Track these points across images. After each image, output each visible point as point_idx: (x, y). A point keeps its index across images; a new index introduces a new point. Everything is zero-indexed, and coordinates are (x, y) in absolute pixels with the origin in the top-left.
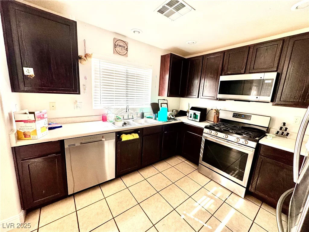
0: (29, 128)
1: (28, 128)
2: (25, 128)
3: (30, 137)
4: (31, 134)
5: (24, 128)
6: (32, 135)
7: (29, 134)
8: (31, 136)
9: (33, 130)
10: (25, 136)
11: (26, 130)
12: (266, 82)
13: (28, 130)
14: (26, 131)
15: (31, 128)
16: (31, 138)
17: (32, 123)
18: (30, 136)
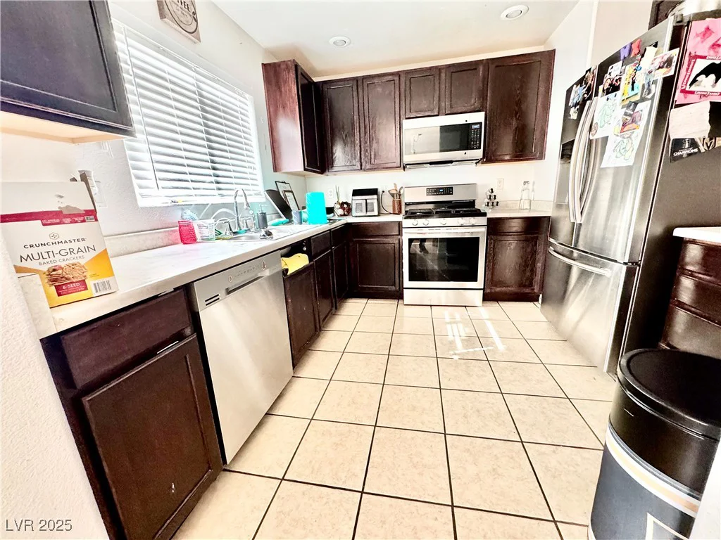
0: (75, 246)
1: (67, 246)
2: (56, 248)
3: (86, 288)
4: (88, 274)
5: (47, 248)
6: (95, 275)
7: (76, 276)
8: (90, 283)
9: (92, 254)
10: (58, 288)
11: (58, 257)
12: (474, 127)
13: (71, 259)
14: (63, 264)
15: (82, 245)
16: (91, 291)
17: (84, 221)
18: (83, 283)
